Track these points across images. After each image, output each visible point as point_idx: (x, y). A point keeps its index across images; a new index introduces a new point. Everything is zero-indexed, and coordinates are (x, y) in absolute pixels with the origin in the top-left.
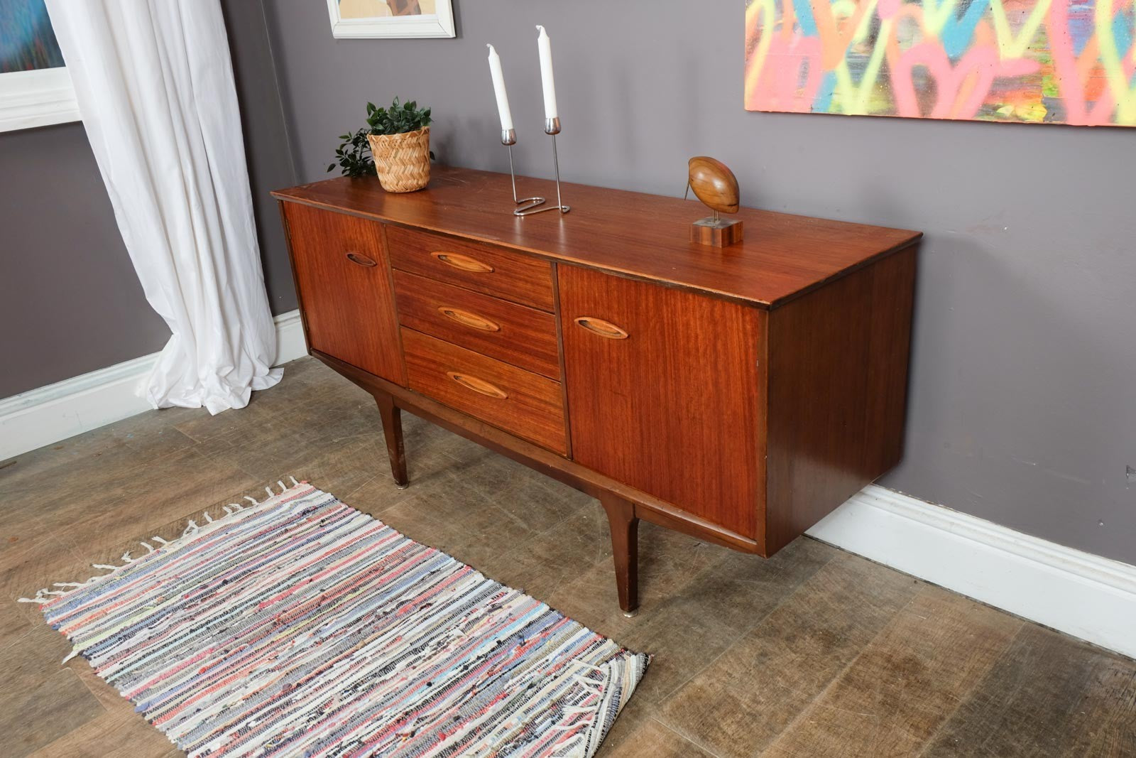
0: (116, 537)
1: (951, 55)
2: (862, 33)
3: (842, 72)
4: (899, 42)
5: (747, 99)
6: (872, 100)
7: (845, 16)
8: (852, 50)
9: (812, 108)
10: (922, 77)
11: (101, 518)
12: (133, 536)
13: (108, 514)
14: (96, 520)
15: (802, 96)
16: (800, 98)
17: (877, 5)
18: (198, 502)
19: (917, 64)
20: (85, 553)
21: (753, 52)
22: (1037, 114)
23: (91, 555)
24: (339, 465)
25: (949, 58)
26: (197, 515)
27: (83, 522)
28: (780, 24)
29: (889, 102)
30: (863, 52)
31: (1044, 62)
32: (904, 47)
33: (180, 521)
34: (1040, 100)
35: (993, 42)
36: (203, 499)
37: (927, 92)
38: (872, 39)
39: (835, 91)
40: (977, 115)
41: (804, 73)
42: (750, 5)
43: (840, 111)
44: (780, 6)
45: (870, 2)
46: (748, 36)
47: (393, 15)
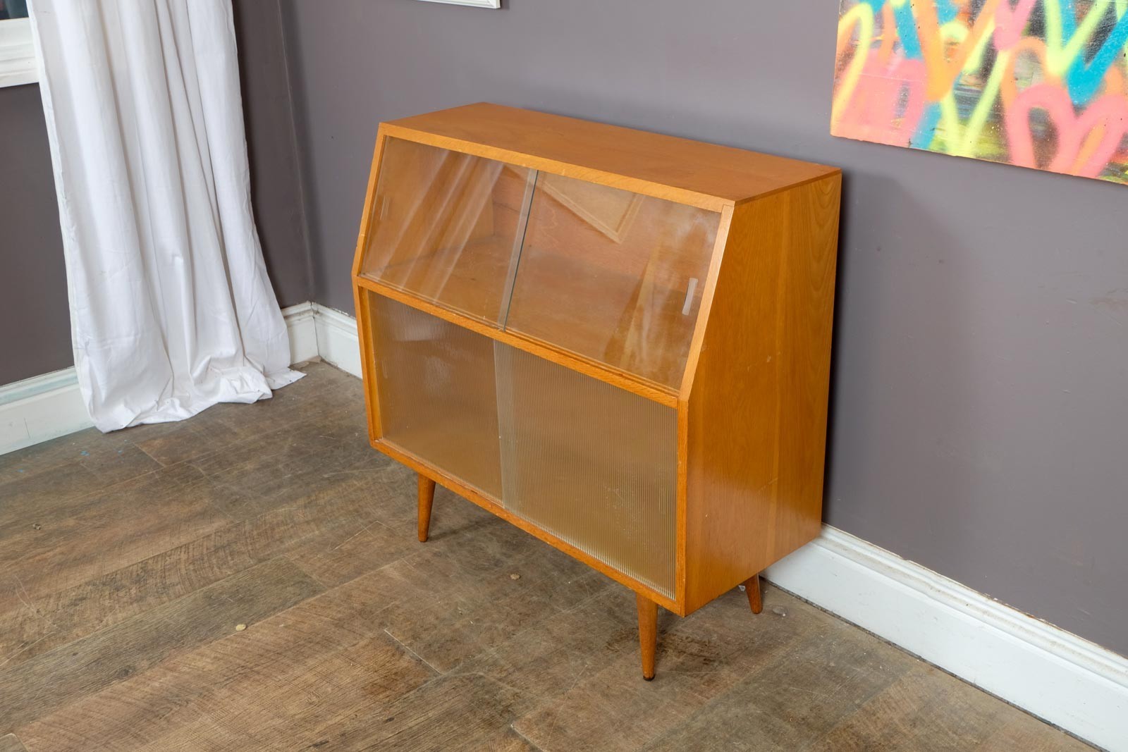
0: (67, 579)
1: (1076, 102)
2: (973, 62)
3: (948, 105)
4: (1017, 79)
5: (834, 122)
6: (980, 142)
7: (955, 41)
8: (961, 82)
9: (910, 143)
10: (1040, 122)
11: (51, 554)
12: (87, 580)
13: (58, 550)
14: (44, 556)
15: (900, 127)
16: (896, 129)
17: (994, 33)
18: (161, 543)
19: (1037, 106)
20: (31, 596)
21: (843, 70)
23: (39, 598)
24: (329, 508)
25: (1073, 104)
26: (160, 559)
27: (30, 558)
28: (879, 41)
29: (1000, 146)
30: (974, 85)
32: (1022, 85)
33: (140, 565)
35: (1125, 94)
36: (167, 539)
37: (1045, 140)
38: (985, 71)
39: (938, 126)
40: (1101, 174)
41: (903, 100)
42: (844, 14)
43: (942, 149)
44: (879, 19)
45: (987, 30)
46: (839, 50)
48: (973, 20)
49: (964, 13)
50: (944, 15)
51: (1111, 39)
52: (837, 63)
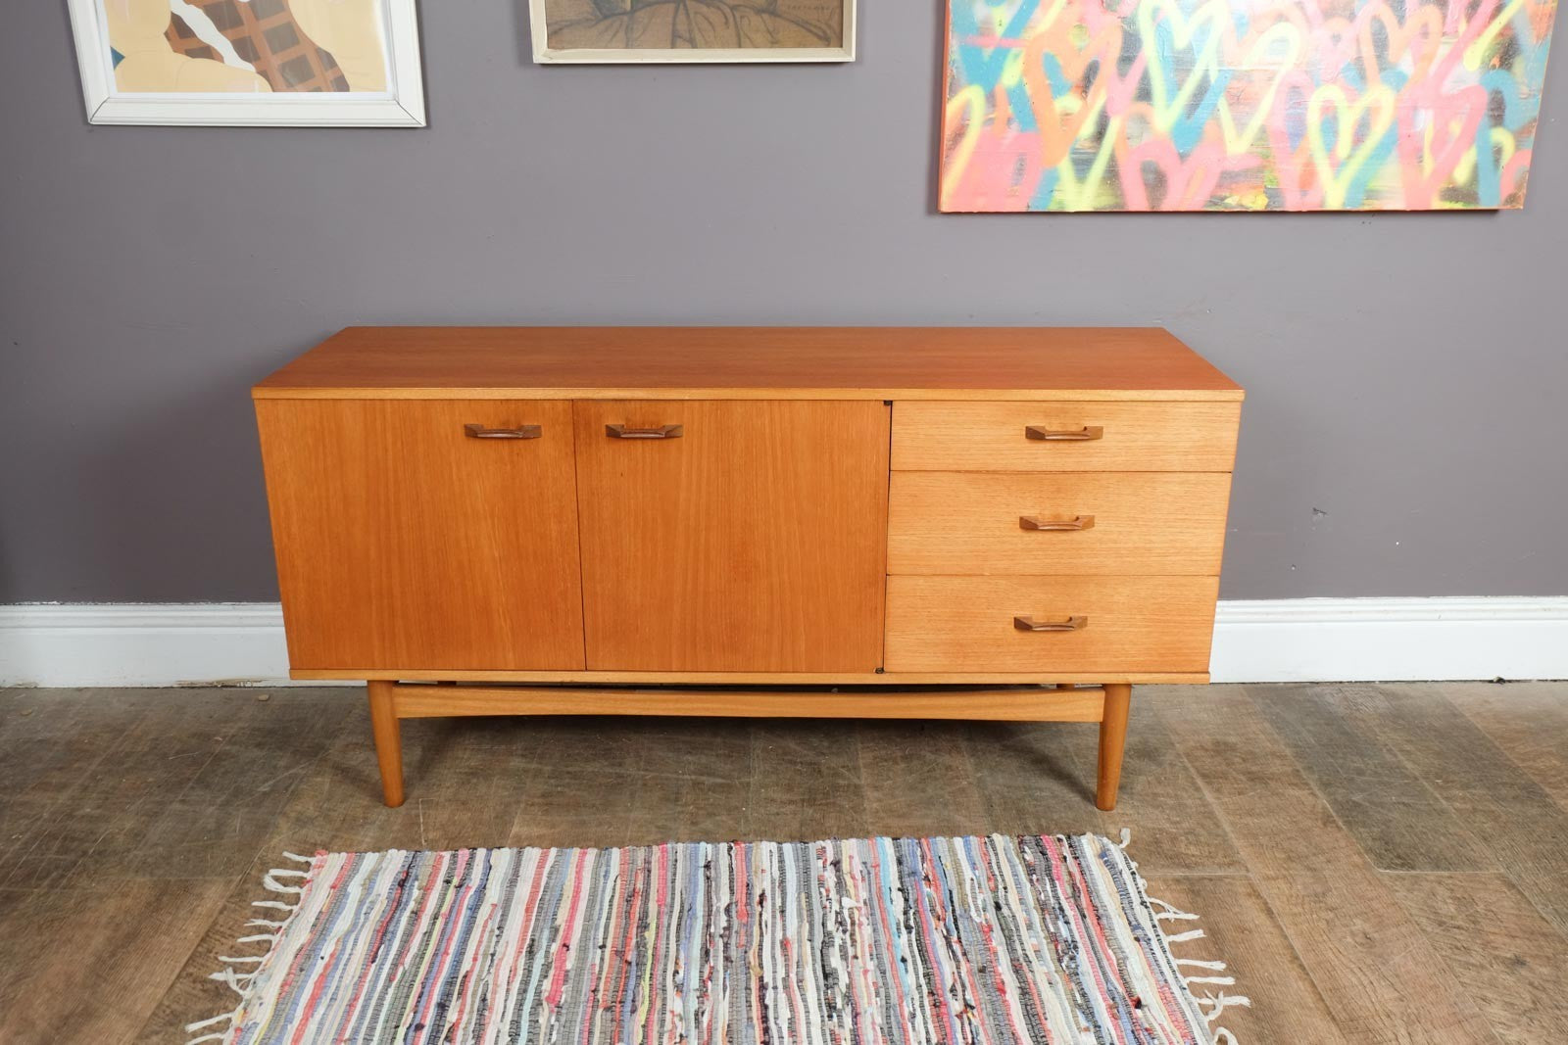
1: (1181, 151)
2: (1088, 128)
3: (1065, 168)
4: (1129, 138)
5: (944, 199)
6: (1098, 195)
7: (1069, 112)
8: (1077, 146)
9: (1029, 207)
10: (1152, 171)
15: (1016, 194)
16: (1014, 196)
17: (1106, 103)
19: (1149, 159)
21: (953, 150)
22: (1259, 203)
25: (1179, 154)
28: (991, 119)
29: (1117, 197)
30: (1090, 148)
31: (1266, 157)
32: (1134, 144)
34: (1262, 190)
35: (1220, 142)
37: (1156, 186)
38: (1100, 135)
39: (1056, 188)
40: (1205, 206)
41: (1020, 169)
42: (953, 97)
43: (1060, 206)
44: (991, 99)
45: (1099, 99)
46: (948, 131)
47: (274, 91)
48: (1086, 92)
49: (1077, 87)
50: (1058, 90)
51: (1207, 100)
52: (946, 143)
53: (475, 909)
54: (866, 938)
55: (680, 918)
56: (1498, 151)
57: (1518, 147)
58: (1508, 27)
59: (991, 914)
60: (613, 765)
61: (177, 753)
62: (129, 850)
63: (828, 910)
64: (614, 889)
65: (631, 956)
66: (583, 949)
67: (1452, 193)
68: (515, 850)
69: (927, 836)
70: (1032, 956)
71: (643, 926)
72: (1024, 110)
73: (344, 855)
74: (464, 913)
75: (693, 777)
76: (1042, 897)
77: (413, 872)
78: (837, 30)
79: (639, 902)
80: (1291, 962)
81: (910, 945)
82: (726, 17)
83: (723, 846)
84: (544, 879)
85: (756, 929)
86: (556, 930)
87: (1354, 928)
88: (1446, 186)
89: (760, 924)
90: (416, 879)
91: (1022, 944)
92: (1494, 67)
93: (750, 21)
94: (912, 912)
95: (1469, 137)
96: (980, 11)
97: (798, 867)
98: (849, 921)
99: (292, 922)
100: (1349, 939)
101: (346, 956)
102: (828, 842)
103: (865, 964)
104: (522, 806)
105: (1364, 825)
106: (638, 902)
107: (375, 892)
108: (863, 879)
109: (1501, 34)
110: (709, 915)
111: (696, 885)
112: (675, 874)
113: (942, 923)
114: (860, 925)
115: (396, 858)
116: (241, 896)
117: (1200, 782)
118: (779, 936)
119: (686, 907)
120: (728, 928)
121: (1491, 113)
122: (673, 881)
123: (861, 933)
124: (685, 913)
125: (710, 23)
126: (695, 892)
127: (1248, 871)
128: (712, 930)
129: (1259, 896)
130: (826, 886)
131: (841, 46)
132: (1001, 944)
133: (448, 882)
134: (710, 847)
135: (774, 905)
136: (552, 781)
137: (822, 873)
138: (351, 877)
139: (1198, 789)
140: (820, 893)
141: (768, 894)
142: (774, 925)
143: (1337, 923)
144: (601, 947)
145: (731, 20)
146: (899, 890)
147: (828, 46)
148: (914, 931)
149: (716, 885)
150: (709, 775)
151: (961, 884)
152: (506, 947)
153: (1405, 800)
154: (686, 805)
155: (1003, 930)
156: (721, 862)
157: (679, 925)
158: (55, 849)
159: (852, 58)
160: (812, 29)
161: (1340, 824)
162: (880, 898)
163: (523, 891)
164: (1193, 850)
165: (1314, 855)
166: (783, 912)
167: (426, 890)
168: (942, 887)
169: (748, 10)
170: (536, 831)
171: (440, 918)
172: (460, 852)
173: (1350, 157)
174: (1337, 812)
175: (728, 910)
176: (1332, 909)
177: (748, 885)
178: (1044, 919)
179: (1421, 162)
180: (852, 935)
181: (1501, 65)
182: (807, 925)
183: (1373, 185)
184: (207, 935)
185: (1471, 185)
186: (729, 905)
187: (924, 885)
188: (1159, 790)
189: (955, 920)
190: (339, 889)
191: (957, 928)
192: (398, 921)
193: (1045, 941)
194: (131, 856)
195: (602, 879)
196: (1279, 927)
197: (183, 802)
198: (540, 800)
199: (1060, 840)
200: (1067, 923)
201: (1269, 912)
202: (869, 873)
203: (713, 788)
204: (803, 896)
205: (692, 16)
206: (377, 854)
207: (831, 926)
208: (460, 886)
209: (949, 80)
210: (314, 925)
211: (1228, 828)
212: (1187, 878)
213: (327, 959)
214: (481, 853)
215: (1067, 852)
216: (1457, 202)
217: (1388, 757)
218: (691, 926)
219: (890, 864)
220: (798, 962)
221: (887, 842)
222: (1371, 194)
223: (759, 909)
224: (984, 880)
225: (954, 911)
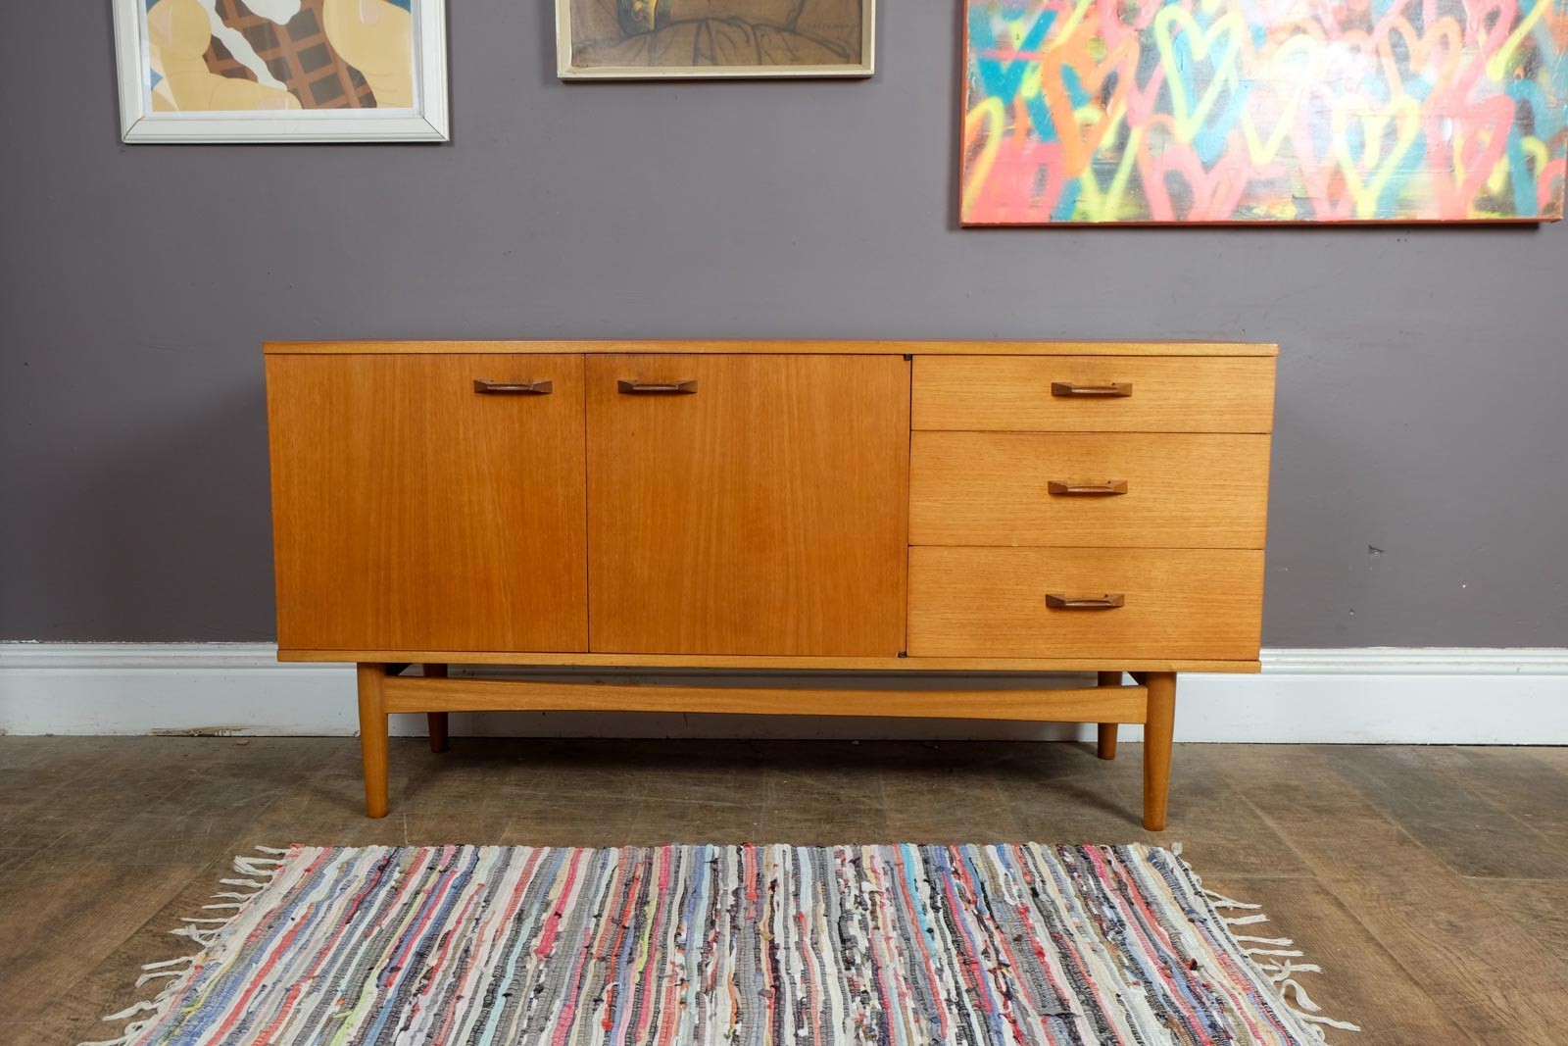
1: (1205, 161)
2: (1108, 139)
3: (1087, 179)
4: (1151, 149)
5: (965, 211)
6: (1122, 206)
7: (1089, 123)
8: (1099, 157)
9: (1051, 217)
10: (1174, 182)
15: (1039, 204)
16: (1034, 207)
17: (1126, 113)
19: (1170, 169)
21: (974, 160)
22: (1288, 213)
25: (1203, 163)
28: (1011, 130)
29: (1141, 207)
30: (1112, 158)
31: (1291, 167)
32: (1156, 154)
34: (1290, 198)
35: (1244, 152)
37: (1181, 196)
38: (1121, 145)
39: (1079, 198)
40: (1232, 217)
41: (1041, 180)
42: (970, 108)
43: (1085, 218)
44: (1010, 111)
45: (1118, 110)
46: (968, 143)
47: (303, 108)
48: (1106, 103)
49: (1097, 98)
50: (1078, 102)
51: (1229, 110)
52: (966, 154)
53: (459, 889)
54: (888, 915)
55: (683, 898)
56: (1531, 161)
57: (1551, 156)
58: (1529, 37)
59: (1028, 900)
60: (614, 792)
61: (148, 780)
62: (92, 845)
63: (847, 894)
64: (612, 876)
65: (630, 923)
66: (577, 917)
67: (1487, 202)
68: (506, 847)
69: (956, 845)
70: (1073, 930)
71: (643, 902)
72: (1043, 120)
73: (320, 849)
74: (448, 890)
75: (701, 802)
76: (1085, 888)
77: (395, 861)
78: (857, 47)
79: (639, 886)
80: (1366, 942)
81: (937, 921)
82: (747, 35)
83: (732, 849)
84: (536, 869)
85: (767, 908)
86: (548, 904)
87: (1436, 918)
88: (1480, 196)
89: (772, 904)
90: (398, 865)
91: (1062, 921)
92: (1518, 77)
93: (770, 40)
94: (939, 897)
95: (1501, 147)
96: (998, 25)
97: (813, 865)
98: (869, 903)
99: (262, 894)
100: (1432, 926)
101: (319, 918)
102: (848, 846)
103: (887, 933)
104: (514, 819)
105: (1445, 845)
106: (637, 888)
107: (352, 874)
108: (885, 873)
109: (1523, 45)
110: (715, 898)
111: (702, 875)
112: (679, 867)
113: (973, 906)
114: (882, 905)
115: (377, 853)
116: (209, 878)
117: (1259, 812)
118: (792, 911)
119: (690, 890)
120: (737, 905)
121: (1520, 122)
122: (677, 872)
123: (882, 911)
124: (689, 894)
125: (732, 42)
126: (701, 880)
127: (1314, 874)
128: (719, 906)
129: (1328, 893)
130: (845, 878)
131: (860, 63)
132: (1038, 921)
133: (431, 869)
134: (717, 849)
135: (786, 890)
136: (548, 803)
137: (840, 867)
138: (326, 864)
139: (1257, 817)
140: (838, 882)
141: (781, 881)
142: (786, 904)
143: (1418, 914)
144: (595, 917)
145: (752, 38)
146: (925, 880)
147: (848, 63)
148: (941, 911)
149: (724, 875)
150: (717, 800)
151: (994, 878)
152: (493, 915)
153: (1490, 828)
154: (692, 820)
155: (1041, 912)
156: (729, 859)
157: (682, 904)
158: (13, 843)
159: (871, 71)
160: (832, 46)
161: (1418, 843)
162: (903, 887)
163: (513, 876)
164: (1252, 859)
165: (1390, 865)
166: (796, 895)
167: (407, 874)
168: (973, 880)
169: (768, 29)
170: (528, 836)
171: (422, 894)
172: (446, 848)
173: (1378, 166)
174: (1414, 835)
175: (736, 893)
176: (1411, 904)
177: (758, 875)
178: (1087, 905)
179: (1453, 171)
180: (873, 912)
181: (1525, 75)
182: (824, 905)
183: (1405, 194)
184: (170, 903)
185: (1507, 195)
186: (737, 889)
187: (953, 879)
188: (1213, 817)
189: (988, 904)
190: (314, 874)
191: (989, 909)
192: (377, 894)
193: (1087, 920)
194: (93, 848)
195: (599, 870)
196: (1352, 916)
197: (151, 812)
198: (534, 816)
199: (1103, 848)
200: (1112, 907)
201: (1340, 905)
202: (892, 869)
203: (723, 810)
204: (819, 885)
205: (713, 34)
206: (357, 849)
207: (849, 905)
208: (445, 871)
209: (968, 92)
210: (286, 896)
211: (1290, 844)
212: (1246, 880)
213: (297, 920)
214: (468, 849)
215: (1110, 855)
216: (1494, 211)
217: (1470, 798)
218: (695, 904)
219: (916, 863)
220: (812, 931)
221: (913, 850)
222: (1403, 204)
223: (771, 892)
224: (1019, 875)
225: (986, 897)
